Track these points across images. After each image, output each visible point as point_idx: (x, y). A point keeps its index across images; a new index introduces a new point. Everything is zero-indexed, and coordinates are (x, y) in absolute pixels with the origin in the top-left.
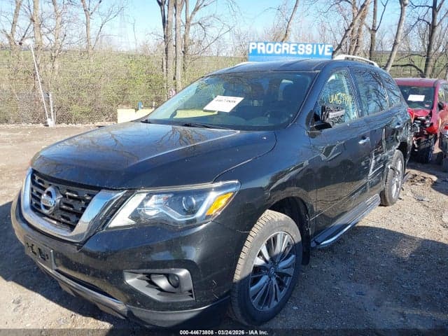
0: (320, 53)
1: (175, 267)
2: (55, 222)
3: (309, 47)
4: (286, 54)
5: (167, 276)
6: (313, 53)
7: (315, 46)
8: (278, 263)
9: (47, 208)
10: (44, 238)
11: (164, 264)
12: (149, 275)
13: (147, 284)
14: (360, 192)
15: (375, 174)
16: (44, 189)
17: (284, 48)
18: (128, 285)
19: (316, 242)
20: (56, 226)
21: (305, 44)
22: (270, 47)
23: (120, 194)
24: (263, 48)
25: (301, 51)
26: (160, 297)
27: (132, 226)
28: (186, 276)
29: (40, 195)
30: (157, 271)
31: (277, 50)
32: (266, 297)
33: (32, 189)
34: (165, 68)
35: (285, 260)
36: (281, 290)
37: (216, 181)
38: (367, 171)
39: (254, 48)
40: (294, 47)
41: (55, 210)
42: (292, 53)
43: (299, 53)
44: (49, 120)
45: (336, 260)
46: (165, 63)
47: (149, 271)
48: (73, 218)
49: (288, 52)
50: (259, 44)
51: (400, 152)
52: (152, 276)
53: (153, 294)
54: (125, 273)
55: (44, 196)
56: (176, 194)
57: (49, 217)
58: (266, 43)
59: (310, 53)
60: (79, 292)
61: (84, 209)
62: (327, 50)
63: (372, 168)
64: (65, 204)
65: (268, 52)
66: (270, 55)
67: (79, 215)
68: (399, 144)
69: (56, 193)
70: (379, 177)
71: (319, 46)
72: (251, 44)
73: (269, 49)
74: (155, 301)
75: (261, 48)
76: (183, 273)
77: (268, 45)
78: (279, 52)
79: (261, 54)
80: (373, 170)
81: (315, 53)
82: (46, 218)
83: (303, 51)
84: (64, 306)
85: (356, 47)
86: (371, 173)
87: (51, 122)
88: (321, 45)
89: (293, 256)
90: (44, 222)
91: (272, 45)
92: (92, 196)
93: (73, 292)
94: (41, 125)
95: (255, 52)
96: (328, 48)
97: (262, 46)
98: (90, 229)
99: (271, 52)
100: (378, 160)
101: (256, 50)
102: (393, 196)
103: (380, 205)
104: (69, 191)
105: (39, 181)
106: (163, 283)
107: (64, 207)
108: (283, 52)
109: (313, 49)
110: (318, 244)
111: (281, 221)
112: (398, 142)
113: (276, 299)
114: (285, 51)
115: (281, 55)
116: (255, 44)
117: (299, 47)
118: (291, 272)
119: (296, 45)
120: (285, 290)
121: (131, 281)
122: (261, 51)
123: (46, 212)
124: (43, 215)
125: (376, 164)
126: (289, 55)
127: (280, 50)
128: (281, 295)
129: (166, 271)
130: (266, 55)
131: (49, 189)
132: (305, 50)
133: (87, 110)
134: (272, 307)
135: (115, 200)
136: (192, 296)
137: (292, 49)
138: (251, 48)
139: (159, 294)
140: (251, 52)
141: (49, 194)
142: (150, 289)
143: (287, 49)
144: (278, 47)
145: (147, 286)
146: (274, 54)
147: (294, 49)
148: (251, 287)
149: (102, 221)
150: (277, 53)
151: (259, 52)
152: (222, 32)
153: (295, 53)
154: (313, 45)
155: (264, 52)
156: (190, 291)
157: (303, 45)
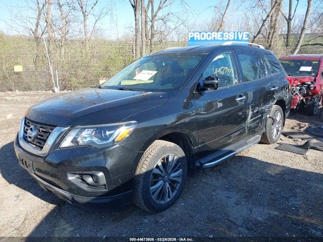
0: (240, 38)
1: (95, 171)
2: (34, 146)
3: (232, 34)
4: (214, 40)
5: (92, 176)
6: (234, 38)
7: (236, 33)
8: (170, 173)
9: (30, 137)
10: (28, 155)
11: (89, 169)
12: (81, 175)
13: (81, 181)
14: (238, 132)
15: (254, 121)
16: (29, 127)
17: (213, 36)
18: (69, 181)
19: (200, 163)
20: (34, 148)
21: (229, 32)
22: (203, 35)
23: (67, 128)
24: (198, 37)
25: (226, 37)
26: (88, 188)
27: (72, 146)
28: (101, 176)
29: (27, 130)
30: (85, 172)
31: (209, 37)
32: (162, 194)
33: (24, 128)
34: (134, 52)
35: (175, 172)
36: (173, 192)
37: (124, 121)
38: (245, 119)
39: (192, 36)
40: (221, 34)
41: (34, 139)
42: (219, 39)
43: (225, 39)
44: (55, 88)
45: (220, 177)
46: (134, 48)
47: (81, 172)
48: (42, 143)
49: (216, 39)
50: (196, 33)
51: (279, 107)
52: (83, 176)
53: (84, 187)
54: (68, 174)
55: (29, 131)
56: (98, 128)
57: (32, 143)
58: (200, 33)
59: (232, 39)
60: (49, 188)
61: (48, 137)
62: (245, 36)
63: (250, 116)
64: (40, 135)
65: (202, 39)
66: (204, 41)
67: (45, 141)
68: (275, 101)
69: (35, 129)
70: (258, 123)
71: (239, 33)
72: (190, 34)
73: (203, 37)
74: (85, 191)
75: (197, 36)
76: (101, 174)
77: (202, 34)
78: (210, 39)
79: (197, 40)
80: (251, 118)
81: (236, 38)
82: (30, 144)
83: (228, 37)
84: (43, 200)
85: (274, 32)
86: (249, 120)
87: (57, 90)
88: (241, 33)
89: (181, 170)
90: (29, 146)
91: (205, 34)
92: (52, 130)
93: (46, 188)
94: (51, 92)
95: (192, 39)
96: (246, 34)
97: (197, 35)
98: (51, 149)
99: (204, 39)
100: (255, 111)
101: (193, 38)
102: (274, 137)
103: (260, 143)
104: (41, 127)
105: (28, 122)
106: (90, 180)
107: (39, 137)
108: (213, 39)
109: (234, 35)
110: (202, 164)
111: (171, 147)
112: (274, 99)
113: (169, 196)
114: (214, 38)
115: (211, 40)
116: (192, 33)
117: (224, 35)
118: (180, 180)
119: (222, 33)
120: (175, 192)
121: (71, 178)
122: (197, 38)
123: (29, 140)
124: (28, 142)
125: (253, 114)
126: (217, 40)
127: (210, 37)
128: (173, 195)
129: (90, 173)
130: (201, 40)
131: (32, 127)
132: (229, 36)
133: (82, 81)
134: (166, 202)
135: (64, 132)
136: (106, 188)
137: (219, 36)
138: (190, 36)
139: (87, 187)
140: (190, 39)
141: (31, 129)
142: (83, 184)
143: (216, 36)
144: (209, 35)
145: (81, 182)
146: (206, 40)
147: (221, 36)
148: (151, 186)
149: (57, 144)
150: (208, 39)
151: (195, 39)
152: (177, 25)
153: (221, 39)
154: (234, 33)
155: (199, 39)
156: (105, 185)
157: (227, 33)
